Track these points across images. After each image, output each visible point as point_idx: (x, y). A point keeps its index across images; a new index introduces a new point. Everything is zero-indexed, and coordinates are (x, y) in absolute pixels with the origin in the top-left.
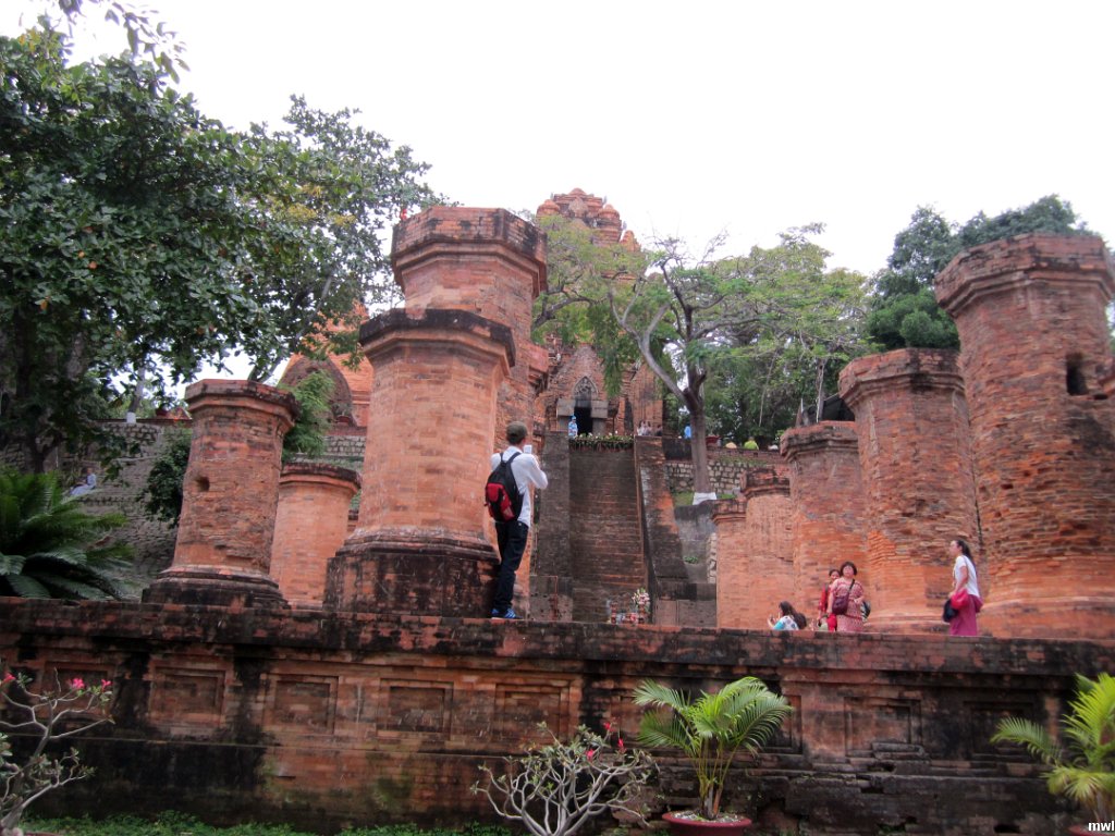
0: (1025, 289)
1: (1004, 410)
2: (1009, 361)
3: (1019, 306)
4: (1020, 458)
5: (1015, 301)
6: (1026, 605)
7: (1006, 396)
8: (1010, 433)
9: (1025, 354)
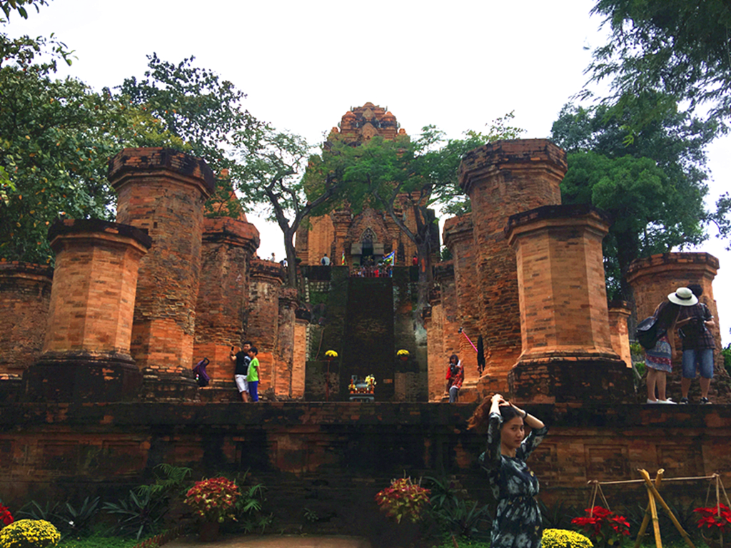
0: (497, 175)
1: (485, 254)
2: (489, 223)
3: (495, 187)
4: (493, 284)
5: (492, 184)
6: (493, 377)
7: (486, 245)
8: (488, 269)
9: (497, 217)
